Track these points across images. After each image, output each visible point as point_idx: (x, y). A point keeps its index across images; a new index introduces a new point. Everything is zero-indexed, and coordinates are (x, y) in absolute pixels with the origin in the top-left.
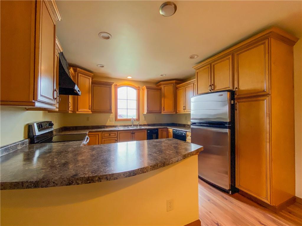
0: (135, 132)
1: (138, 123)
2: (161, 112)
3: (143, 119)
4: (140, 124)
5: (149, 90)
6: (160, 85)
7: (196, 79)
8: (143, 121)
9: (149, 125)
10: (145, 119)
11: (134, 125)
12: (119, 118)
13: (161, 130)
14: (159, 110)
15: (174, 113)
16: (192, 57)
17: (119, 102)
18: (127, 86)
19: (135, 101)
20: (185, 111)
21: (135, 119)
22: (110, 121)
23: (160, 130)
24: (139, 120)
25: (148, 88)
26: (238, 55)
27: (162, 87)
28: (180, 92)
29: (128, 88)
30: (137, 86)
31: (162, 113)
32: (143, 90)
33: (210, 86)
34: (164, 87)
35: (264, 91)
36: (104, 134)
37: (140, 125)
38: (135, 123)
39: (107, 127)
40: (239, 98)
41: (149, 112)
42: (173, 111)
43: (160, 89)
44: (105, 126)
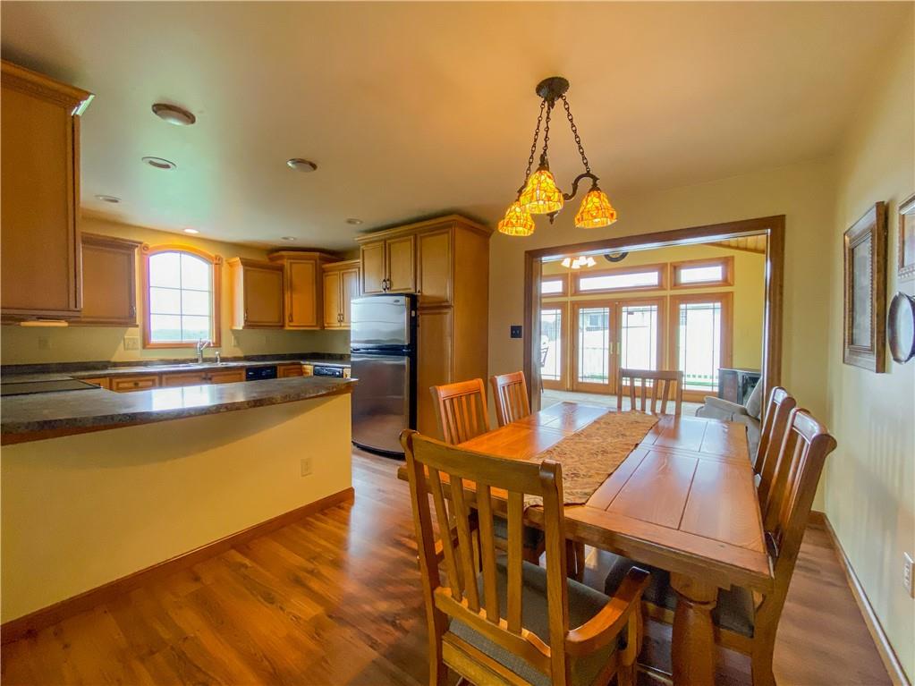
0: (212, 376)
1: (217, 353)
2: (283, 326)
3: (233, 342)
4: (224, 355)
5: (249, 268)
6: (281, 257)
7: (360, 260)
8: (230, 348)
9: (247, 358)
10: (238, 342)
11: (205, 360)
12: (154, 339)
13: (285, 369)
14: (277, 320)
15: (317, 329)
16: (350, 222)
17: (154, 294)
18: (181, 252)
19: (207, 293)
20: (343, 324)
21: (209, 344)
22: (126, 349)
23: (282, 368)
24: (220, 346)
25: (246, 263)
26: (421, 238)
27: (286, 263)
28: (332, 282)
29: (186, 257)
30: (213, 255)
31: (287, 328)
32: (231, 265)
33: (384, 281)
34: (291, 263)
35: (447, 301)
36: (118, 383)
37: (223, 360)
38: (209, 354)
39: (116, 365)
40: (424, 308)
41: (249, 324)
42: (315, 324)
43: (281, 269)
44: (109, 362)
